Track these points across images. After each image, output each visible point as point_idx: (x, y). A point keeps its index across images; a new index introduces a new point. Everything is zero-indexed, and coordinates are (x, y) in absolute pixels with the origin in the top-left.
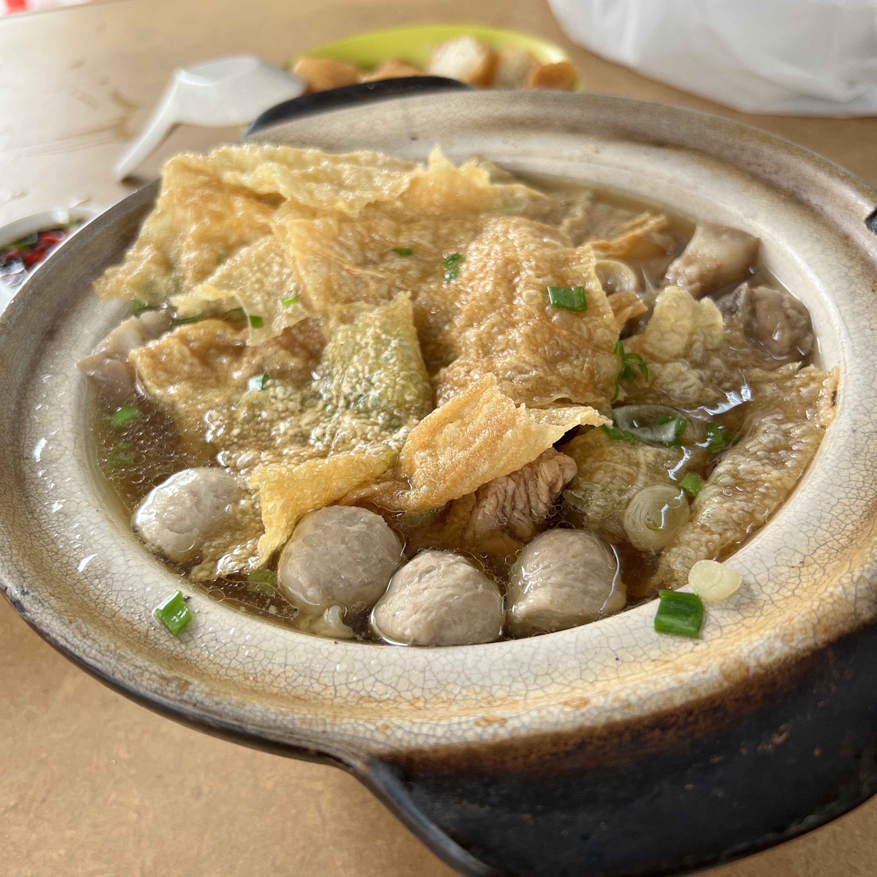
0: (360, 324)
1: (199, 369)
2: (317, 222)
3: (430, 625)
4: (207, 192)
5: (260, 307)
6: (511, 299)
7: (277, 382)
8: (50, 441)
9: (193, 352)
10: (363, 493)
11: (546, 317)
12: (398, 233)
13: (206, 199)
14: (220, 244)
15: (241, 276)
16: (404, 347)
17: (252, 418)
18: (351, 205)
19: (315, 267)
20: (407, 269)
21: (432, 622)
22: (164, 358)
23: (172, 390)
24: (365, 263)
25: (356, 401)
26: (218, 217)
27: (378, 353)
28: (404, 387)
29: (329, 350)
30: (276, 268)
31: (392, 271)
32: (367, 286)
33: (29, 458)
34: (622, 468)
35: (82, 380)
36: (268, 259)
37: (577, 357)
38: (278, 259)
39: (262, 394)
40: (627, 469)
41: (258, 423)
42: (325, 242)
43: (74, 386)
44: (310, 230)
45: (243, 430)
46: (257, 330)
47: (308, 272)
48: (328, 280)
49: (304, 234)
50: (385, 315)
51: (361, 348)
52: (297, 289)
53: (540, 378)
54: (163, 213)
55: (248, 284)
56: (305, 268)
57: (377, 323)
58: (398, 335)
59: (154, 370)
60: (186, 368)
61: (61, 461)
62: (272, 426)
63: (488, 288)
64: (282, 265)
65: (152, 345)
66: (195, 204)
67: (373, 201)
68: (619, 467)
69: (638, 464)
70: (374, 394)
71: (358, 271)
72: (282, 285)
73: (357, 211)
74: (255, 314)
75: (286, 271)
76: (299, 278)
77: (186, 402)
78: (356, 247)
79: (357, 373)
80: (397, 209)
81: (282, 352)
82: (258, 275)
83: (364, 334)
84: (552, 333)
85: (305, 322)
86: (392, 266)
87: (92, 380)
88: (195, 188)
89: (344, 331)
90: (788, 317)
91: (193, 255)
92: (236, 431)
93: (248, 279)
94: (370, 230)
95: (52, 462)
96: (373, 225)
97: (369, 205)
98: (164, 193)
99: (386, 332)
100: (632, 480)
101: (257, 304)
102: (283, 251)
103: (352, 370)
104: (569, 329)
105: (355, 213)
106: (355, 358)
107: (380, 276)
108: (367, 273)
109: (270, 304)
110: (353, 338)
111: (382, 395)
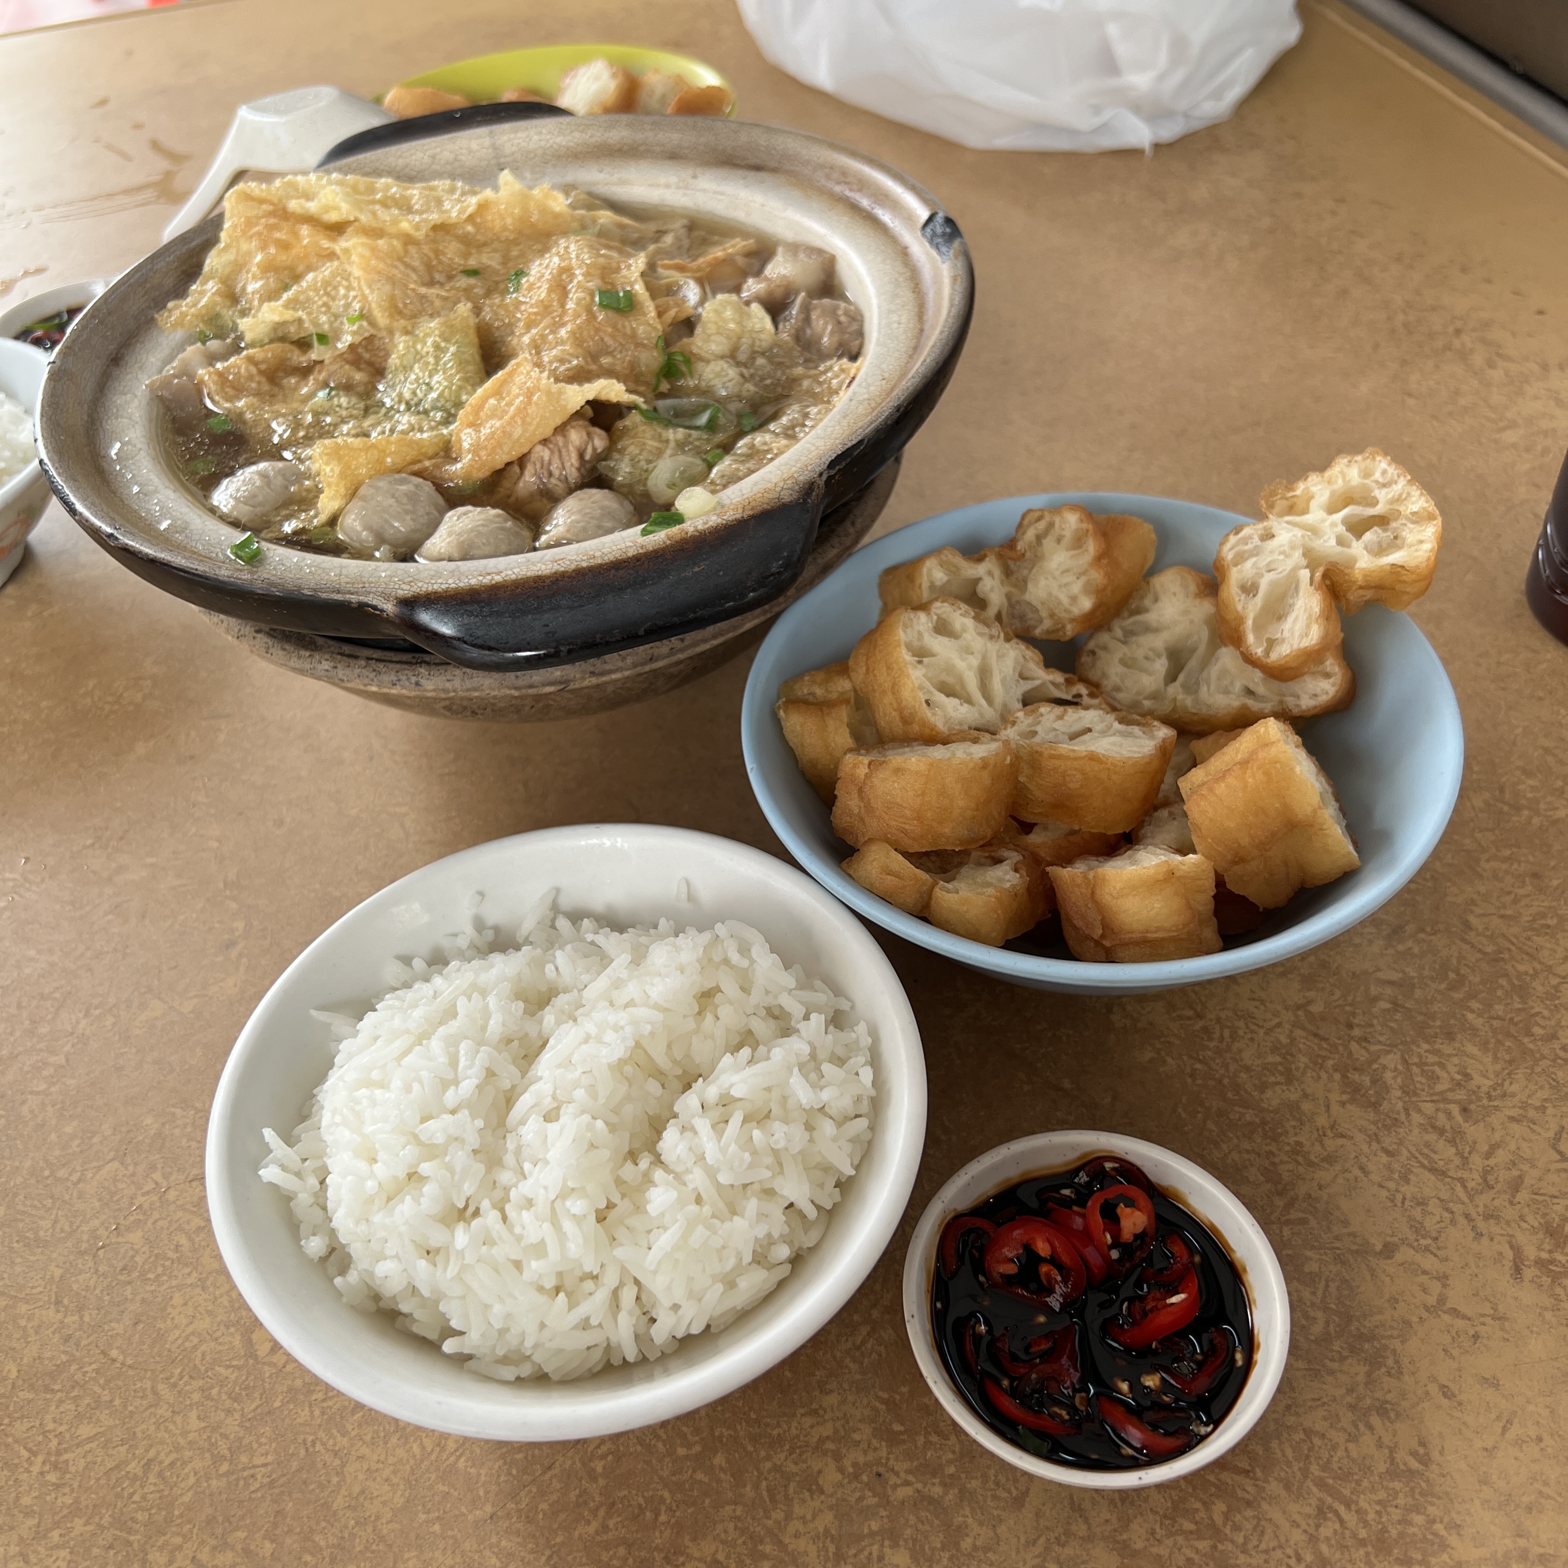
0: (421, 335)
1: (266, 387)
2: (381, 242)
3: (461, 544)
4: (272, 221)
5: (326, 327)
6: (563, 305)
7: (341, 393)
8: (123, 444)
9: (261, 372)
10: (416, 467)
11: (592, 316)
12: (466, 256)
13: (271, 228)
14: (286, 272)
15: (308, 299)
16: (463, 353)
17: (317, 423)
18: (417, 227)
19: (379, 285)
20: (474, 287)
21: (463, 542)
22: (231, 377)
23: (241, 404)
24: (431, 283)
25: (417, 405)
26: (285, 246)
27: (437, 359)
28: (460, 388)
29: (394, 360)
30: (342, 291)
31: (457, 289)
32: (432, 303)
33: (107, 456)
34: (652, 444)
35: (151, 399)
36: (335, 283)
37: (621, 352)
38: (344, 283)
39: (330, 404)
40: (656, 444)
41: (322, 427)
42: (389, 262)
43: (144, 402)
44: (373, 249)
45: (307, 433)
46: (322, 347)
47: (372, 291)
48: (392, 299)
49: (367, 253)
50: (444, 324)
51: (422, 357)
52: (362, 310)
53: (582, 367)
54: (227, 247)
55: (315, 307)
56: (370, 287)
57: (437, 332)
58: (456, 342)
59: (223, 389)
60: (254, 385)
61: (137, 458)
62: (335, 429)
63: (543, 295)
64: (349, 288)
65: (219, 366)
66: (259, 234)
67: (439, 222)
68: (650, 442)
69: (667, 441)
70: (434, 395)
71: (423, 290)
72: (348, 306)
73: (424, 232)
74: (320, 331)
75: (352, 294)
76: (364, 297)
77: (254, 412)
78: (421, 268)
79: (417, 380)
80: (468, 233)
81: (347, 367)
82: (325, 299)
83: (425, 343)
84: (597, 330)
85: (370, 339)
86: (458, 285)
87: (161, 399)
88: (259, 218)
89: (405, 342)
90: (839, 323)
91: (259, 284)
92: (301, 434)
93: (314, 303)
94: (437, 253)
95: (127, 459)
96: (441, 248)
97: (436, 228)
98: (227, 225)
99: (446, 340)
100: (659, 453)
101: (324, 323)
102: (350, 275)
103: (413, 377)
104: (615, 327)
105: (420, 235)
106: (416, 366)
107: (444, 294)
108: (433, 291)
109: (336, 324)
110: (414, 347)
111: (441, 395)
